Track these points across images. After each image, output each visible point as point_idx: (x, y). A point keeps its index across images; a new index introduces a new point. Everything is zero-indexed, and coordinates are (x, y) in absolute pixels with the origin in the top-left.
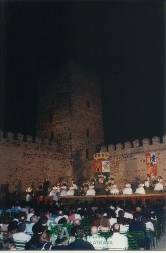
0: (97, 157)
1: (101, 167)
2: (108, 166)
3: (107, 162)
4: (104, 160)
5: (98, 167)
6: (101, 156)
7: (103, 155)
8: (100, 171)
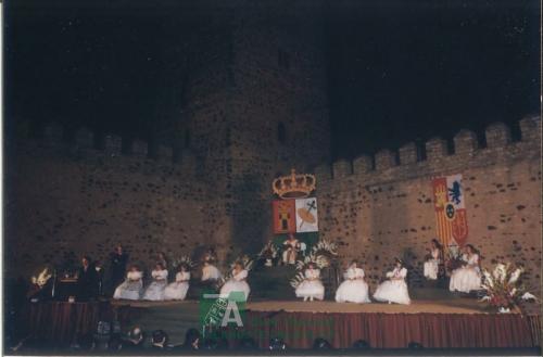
0: (283, 187)
1: (292, 216)
2: (314, 213)
3: (310, 200)
4: (301, 195)
5: (285, 216)
6: (294, 184)
7: (300, 181)
8: (290, 229)
